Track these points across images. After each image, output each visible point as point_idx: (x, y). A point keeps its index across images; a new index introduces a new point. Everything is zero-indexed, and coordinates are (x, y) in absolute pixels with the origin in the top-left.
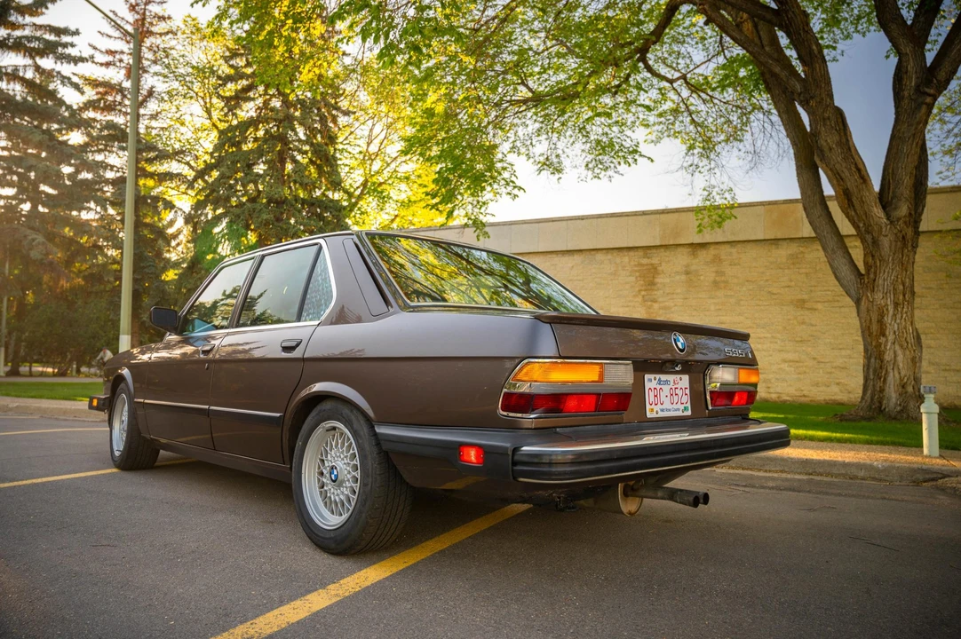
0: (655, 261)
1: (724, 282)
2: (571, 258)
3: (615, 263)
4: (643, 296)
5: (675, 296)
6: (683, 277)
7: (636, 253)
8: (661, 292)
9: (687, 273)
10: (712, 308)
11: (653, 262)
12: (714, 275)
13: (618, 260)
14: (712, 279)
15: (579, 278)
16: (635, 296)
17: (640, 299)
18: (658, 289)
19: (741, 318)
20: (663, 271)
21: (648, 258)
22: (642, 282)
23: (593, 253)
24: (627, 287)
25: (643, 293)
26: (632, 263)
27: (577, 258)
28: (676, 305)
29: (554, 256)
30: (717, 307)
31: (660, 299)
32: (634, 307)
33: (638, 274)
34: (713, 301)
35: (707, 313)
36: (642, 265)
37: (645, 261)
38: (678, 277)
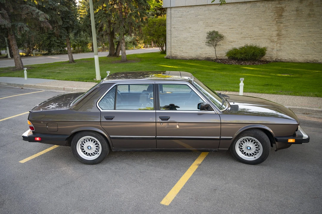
0: (283, 6)
1: (313, 14)
2: (246, 5)
3: (265, 7)
4: (277, 21)
5: (290, 21)
6: (295, 12)
7: (275, 2)
8: (285, 19)
9: (297, 11)
10: (307, 25)
11: (282, 6)
12: (309, 11)
13: (267, 6)
14: (308, 13)
15: (249, 14)
16: (273, 21)
17: (275, 22)
18: (284, 18)
19: (319, 30)
20: (286, 10)
21: (280, 4)
22: (276, 15)
23: (255, 2)
24: (270, 17)
25: (277, 20)
26: (273, 7)
27: (249, 5)
28: (290, 25)
29: (238, 4)
30: (309, 25)
31: (284, 22)
32: (272, 26)
33: (275, 11)
34: (307, 22)
35: (304, 28)
36: (278, 7)
37: (278, 6)
38: (293, 13)
